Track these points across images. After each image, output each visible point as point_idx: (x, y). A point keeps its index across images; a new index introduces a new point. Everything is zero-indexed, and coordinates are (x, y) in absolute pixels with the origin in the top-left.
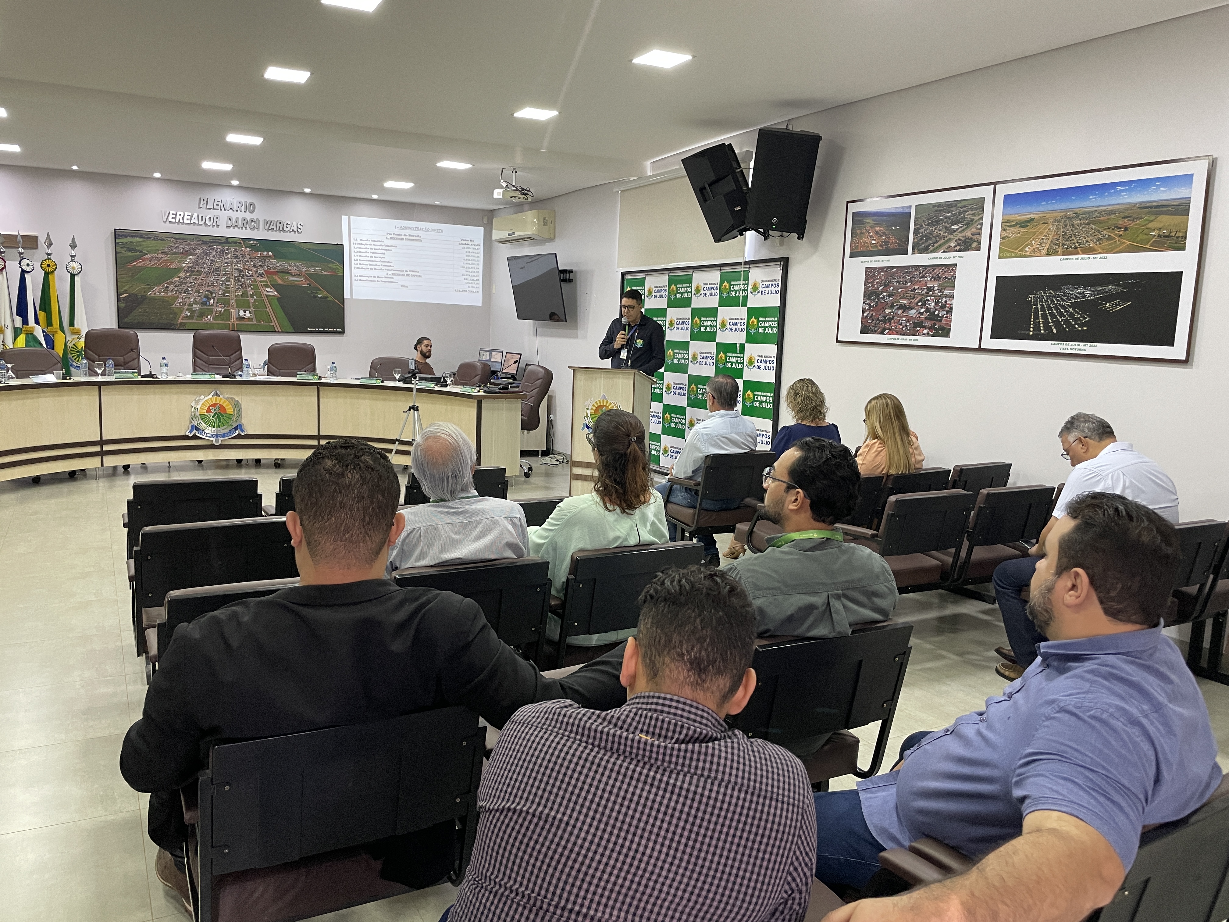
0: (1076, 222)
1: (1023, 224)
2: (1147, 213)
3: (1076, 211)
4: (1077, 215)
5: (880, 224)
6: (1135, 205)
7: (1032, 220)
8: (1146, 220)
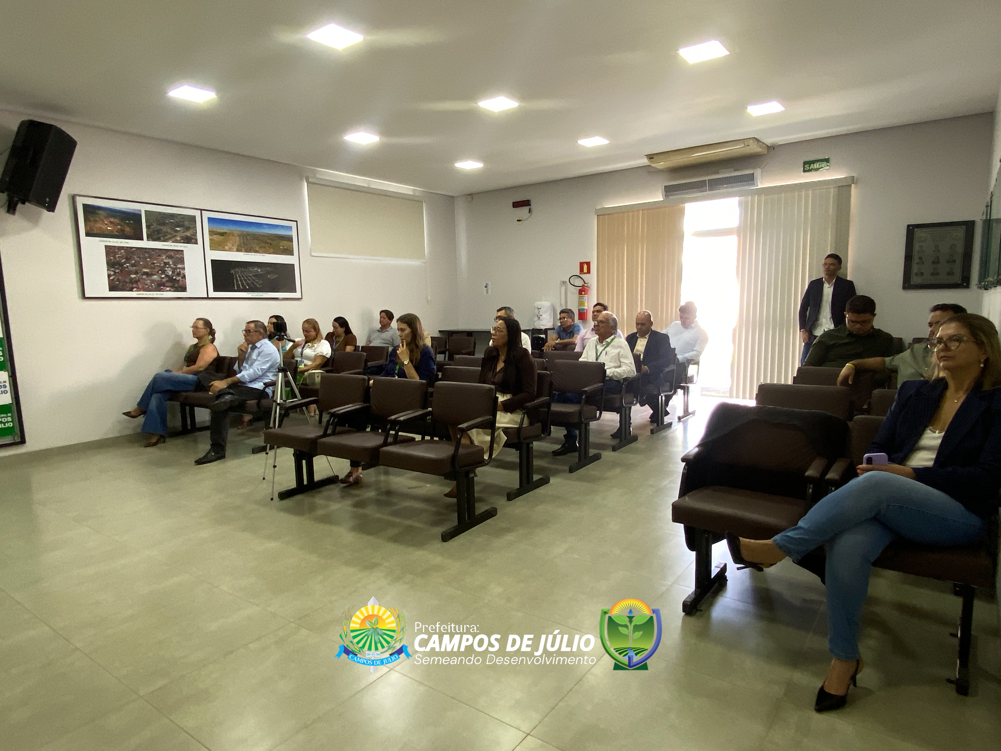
1: (222, 234)
5: (113, 217)
7: (226, 233)
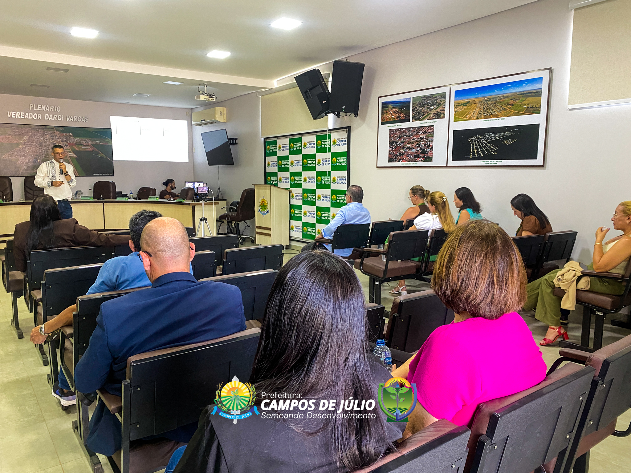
0: (490, 102)
1: (465, 104)
2: (522, 97)
3: (489, 97)
4: (490, 99)
5: (395, 107)
6: (516, 93)
7: (469, 102)
8: (522, 100)
